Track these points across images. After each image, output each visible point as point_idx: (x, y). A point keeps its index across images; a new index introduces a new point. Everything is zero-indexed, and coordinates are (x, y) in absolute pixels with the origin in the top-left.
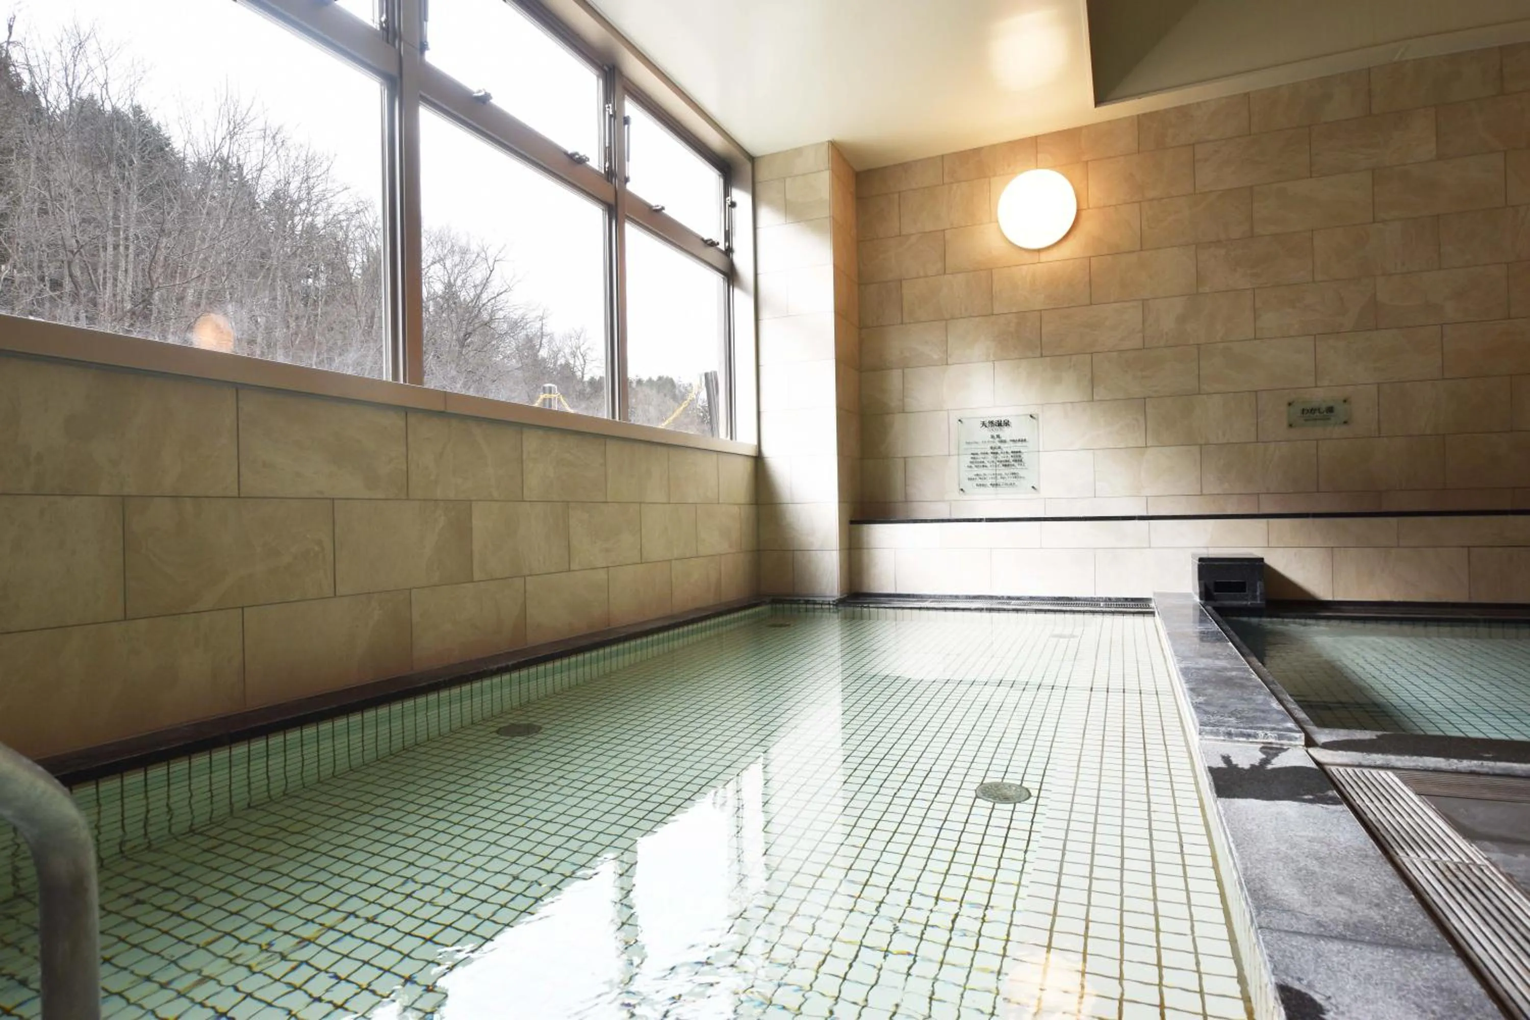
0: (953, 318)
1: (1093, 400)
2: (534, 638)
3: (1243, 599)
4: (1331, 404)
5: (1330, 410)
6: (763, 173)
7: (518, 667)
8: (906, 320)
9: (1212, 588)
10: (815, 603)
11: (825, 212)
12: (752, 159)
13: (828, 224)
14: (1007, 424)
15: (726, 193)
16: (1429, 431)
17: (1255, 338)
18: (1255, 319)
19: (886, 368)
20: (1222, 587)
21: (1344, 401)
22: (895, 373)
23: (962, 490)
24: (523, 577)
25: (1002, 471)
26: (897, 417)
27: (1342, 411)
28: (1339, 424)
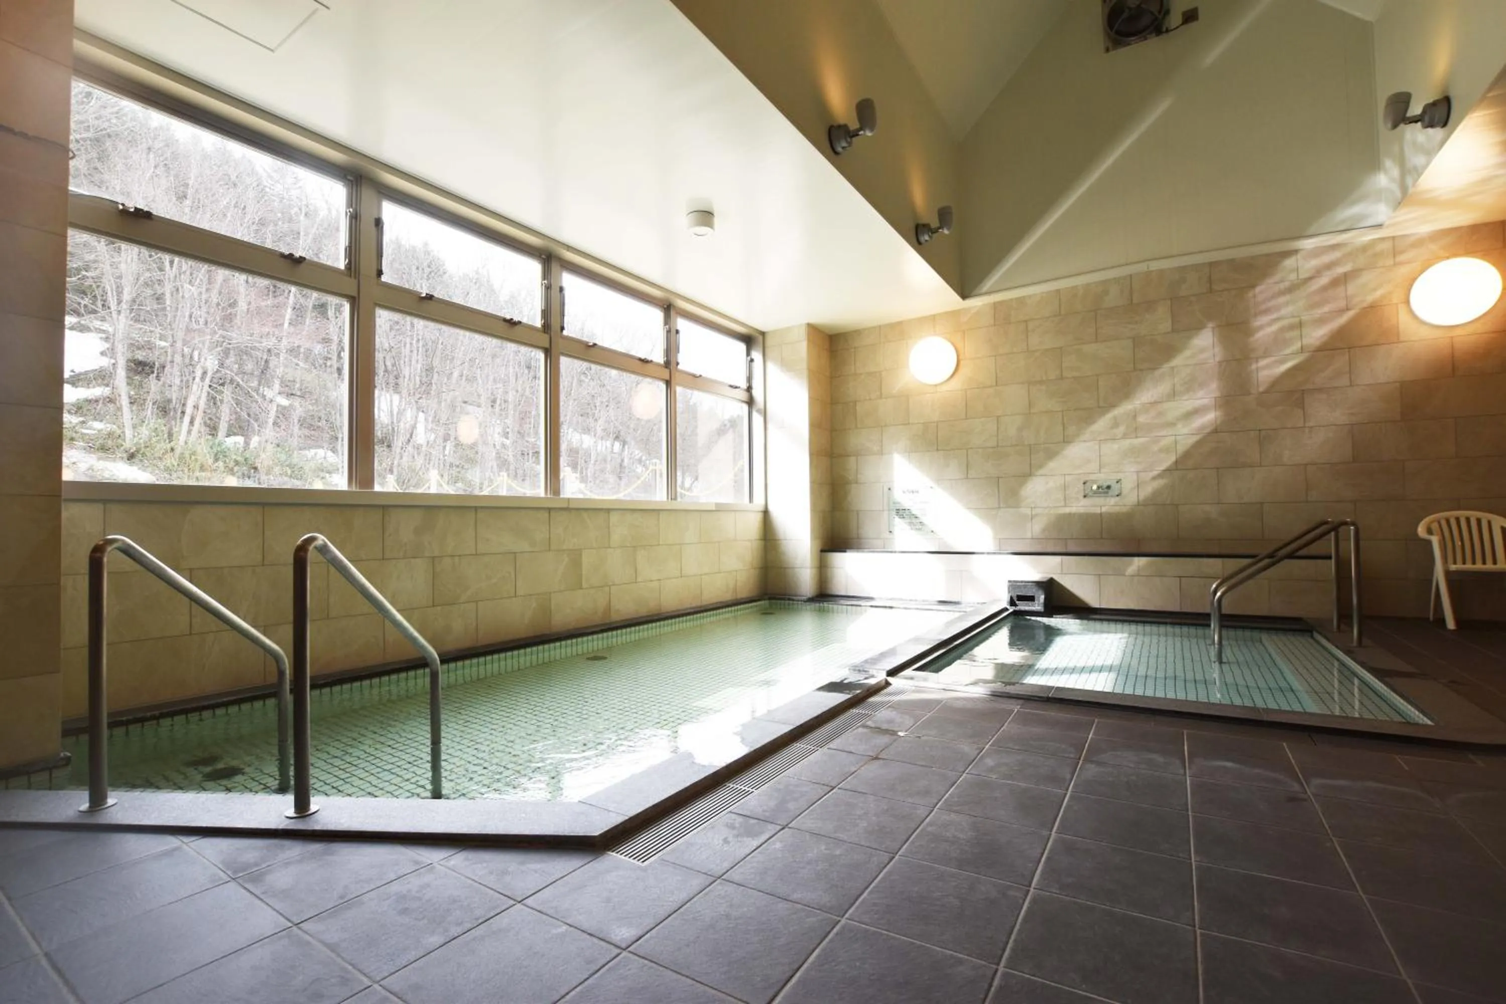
0: (886, 426)
1: (967, 478)
2: (615, 617)
3: (1033, 606)
4: (1108, 483)
5: (1109, 487)
6: (769, 342)
7: (602, 631)
8: (859, 426)
9: (1015, 599)
10: (793, 600)
11: (803, 365)
12: (763, 334)
13: (805, 373)
14: (917, 492)
15: (748, 354)
16: (1168, 502)
17: (1064, 442)
18: (1064, 430)
19: (848, 456)
20: (1021, 598)
21: (1117, 482)
22: (852, 459)
23: (891, 532)
24: (610, 586)
25: (914, 520)
26: (854, 486)
27: (1115, 488)
28: (1112, 496)
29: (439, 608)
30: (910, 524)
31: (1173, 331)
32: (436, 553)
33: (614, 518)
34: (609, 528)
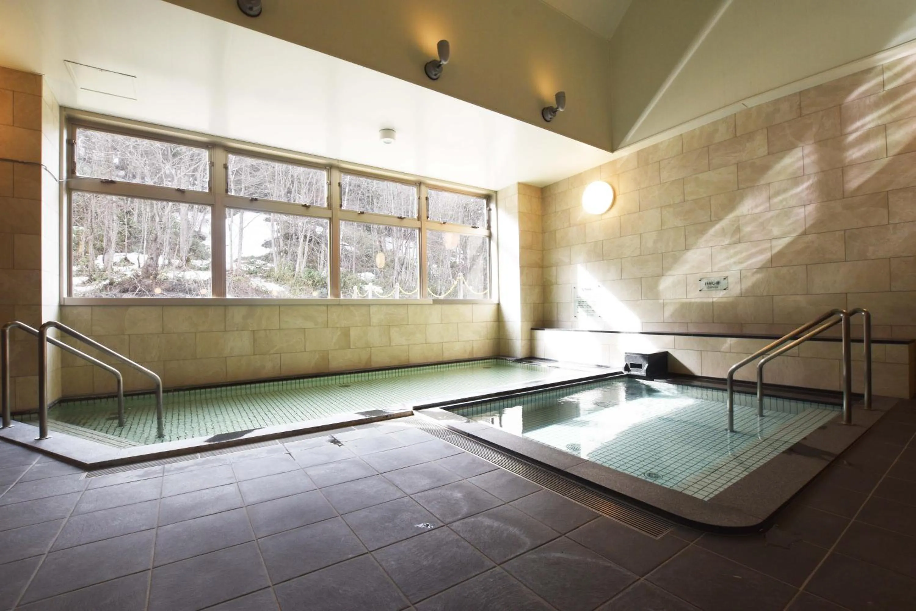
0: (572, 245)
1: (621, 279)
2: (374, 365)
3: (640, 371)
4: (717, 279)
5: (718, 283)
6: (500, 196)
7: (363, 372)
8: (556, 246)
9: (629, 365)
11: (516, 210)
12: (496, 192)
13: (517, 215)
14: (591, 290)
15: (488, 207)
16: (765, 294)
17: (686, 249)
18: (685, 241)
19: (551, 267)
20: (633, 365)
21: (725, 279)
22: (554, 269)
23: (575, 317)
24: (371, 348)
25: (589, 309)
26: (555, 286)
27: (723, 283)
28: (721, 290)
29: (257, 356)
30: (587, 311)
31: (769, 154)
32: (255, 329)
33: (373, 309)
34: (370, 315)
